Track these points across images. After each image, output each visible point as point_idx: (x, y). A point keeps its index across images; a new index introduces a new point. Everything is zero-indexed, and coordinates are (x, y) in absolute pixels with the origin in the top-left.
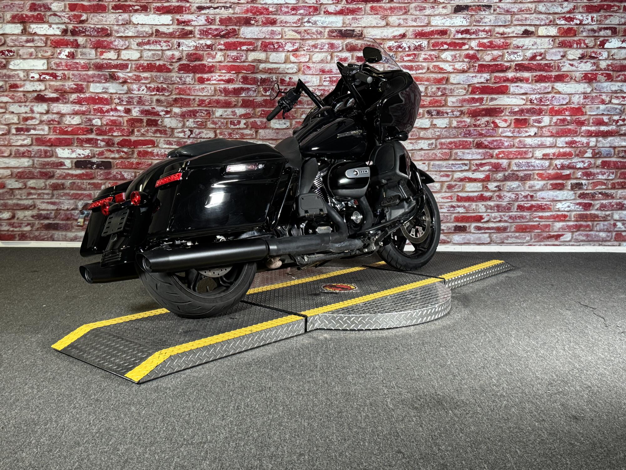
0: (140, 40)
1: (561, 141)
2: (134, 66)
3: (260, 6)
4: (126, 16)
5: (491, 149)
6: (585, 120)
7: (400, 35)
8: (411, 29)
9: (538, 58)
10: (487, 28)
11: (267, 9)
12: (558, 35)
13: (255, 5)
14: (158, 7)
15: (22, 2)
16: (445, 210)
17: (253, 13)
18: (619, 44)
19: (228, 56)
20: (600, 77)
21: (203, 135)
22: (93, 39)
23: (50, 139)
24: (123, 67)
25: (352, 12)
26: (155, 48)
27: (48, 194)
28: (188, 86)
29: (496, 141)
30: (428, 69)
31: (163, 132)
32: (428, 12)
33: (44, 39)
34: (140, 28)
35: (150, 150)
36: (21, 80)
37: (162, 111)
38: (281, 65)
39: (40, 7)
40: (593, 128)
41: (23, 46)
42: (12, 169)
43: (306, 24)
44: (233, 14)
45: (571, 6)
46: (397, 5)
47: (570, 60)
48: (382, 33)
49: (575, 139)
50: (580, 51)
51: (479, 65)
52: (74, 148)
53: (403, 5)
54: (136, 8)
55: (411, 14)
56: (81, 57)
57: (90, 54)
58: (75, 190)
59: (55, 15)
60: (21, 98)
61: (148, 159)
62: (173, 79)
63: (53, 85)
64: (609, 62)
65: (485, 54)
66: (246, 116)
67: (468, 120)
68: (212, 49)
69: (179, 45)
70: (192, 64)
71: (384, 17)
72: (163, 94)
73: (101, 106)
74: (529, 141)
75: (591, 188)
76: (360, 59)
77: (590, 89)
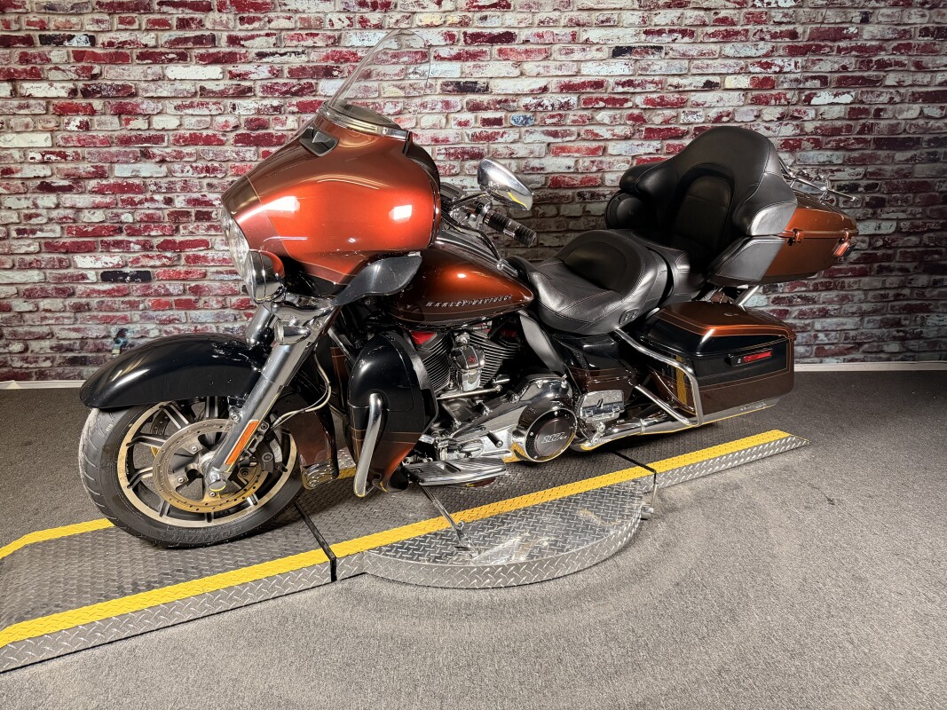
0: (179, 102)
2: (172, 138)
3: (345, 50)
4: (157, 68)
7: (540, 89)
8: (555, 79)
9: (725, 119)
10: (657, 79)
11: (355, 54)
12: (751, 87)
13: (338, 49)
14: (201, 55)
15: (8, 51)
17: (335, 61)
18: (831, 100)
19: (303, 121)
20: (805, 144)
22: (113, 102)
23: (64, 243)
24: (158, 140)
25: (474, 56)
26: (201, 113)
27: (69, 318)
28: (249, 164)
30: (579, 135)
31: (220, 229)
32: (577, 56)
33: (43, 103)
34: (178, 85)
35: (202, 254)
36: (16, 162)
37: (216, 200)
39: (35, 58)
41: (14, 114)
42: (18, 286)
43: (411, 76)
44: (308, 62)
45: (769, 47)
46: (535, 47)
47: (766, 122)
48: (515, 85)
50: (780, 110)
51: (647, 129)
52: (98, 255)
53: (543, 47)
54: (171, 56)
55: (554, 60)
56: (98, 128)
57: (111, 123)
58: (105, 311)
59: (57, 69)
60: (19, 187)
61: (202, 266)
62: (227, 155)
63: (64, 169)
64: (818, 124)
65: (654, 114)
68: (280, 113)
69: (234, 108)
70: (254, 134)
71: (518, 64)
72: (216, 177)
73: (132, 196)
75: (787, 291)
76: (486, 122)
77: (793, 161)
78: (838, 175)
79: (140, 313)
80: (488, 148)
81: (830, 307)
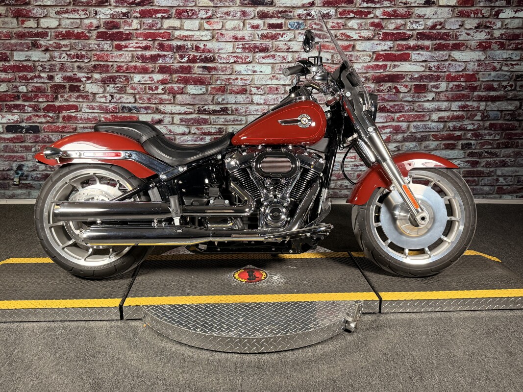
0: (58, 9)
1: (455, 105)
2: (53, 34)
5: (392, 112)
6: (477, 86)
7: (309, 3)
9: (438, 27)
12: (457, 5)
16: (349, 169)
18: (513, 14)
19: (144, 23)
20: (494, 46)
21: (124, 100)
22: (13, 8)
24: (44, 35)
26: (73, 17)
28: (106, 53)
29: (398, 105)
30: (336, 36)
31: (86, 97)
35: (73, 115)
37: (84, 77)
38: (195, 32)
40: (484, 94)
47: (467, 29)
48: (292, 1)
49: (467, 103)
50: (477, 21)
51: (383, 33)
52: (4, 114)
56: (3, 27)
57: (12, 23)
58: (9, 152)
61: (73, 123)
62: (91, 46)
64: (503, 31)
65: (389, 22)
66: (163, 82)
67: (372, 86)
68: (128, 17)
69: (96, 13)
70: (110, 32)
72: (83, 61)
73: (26, 74)
74: (427, 105)
75: (478, 148)
76: (271, 26)
77: (484, 57)
78: (516, 67)
79: (33, 154)
80: (272, 44)
81: (508, 160)
